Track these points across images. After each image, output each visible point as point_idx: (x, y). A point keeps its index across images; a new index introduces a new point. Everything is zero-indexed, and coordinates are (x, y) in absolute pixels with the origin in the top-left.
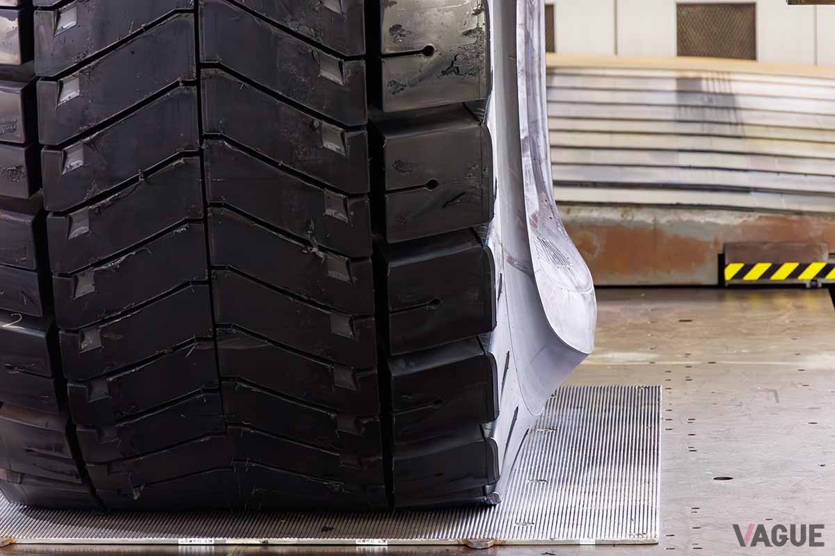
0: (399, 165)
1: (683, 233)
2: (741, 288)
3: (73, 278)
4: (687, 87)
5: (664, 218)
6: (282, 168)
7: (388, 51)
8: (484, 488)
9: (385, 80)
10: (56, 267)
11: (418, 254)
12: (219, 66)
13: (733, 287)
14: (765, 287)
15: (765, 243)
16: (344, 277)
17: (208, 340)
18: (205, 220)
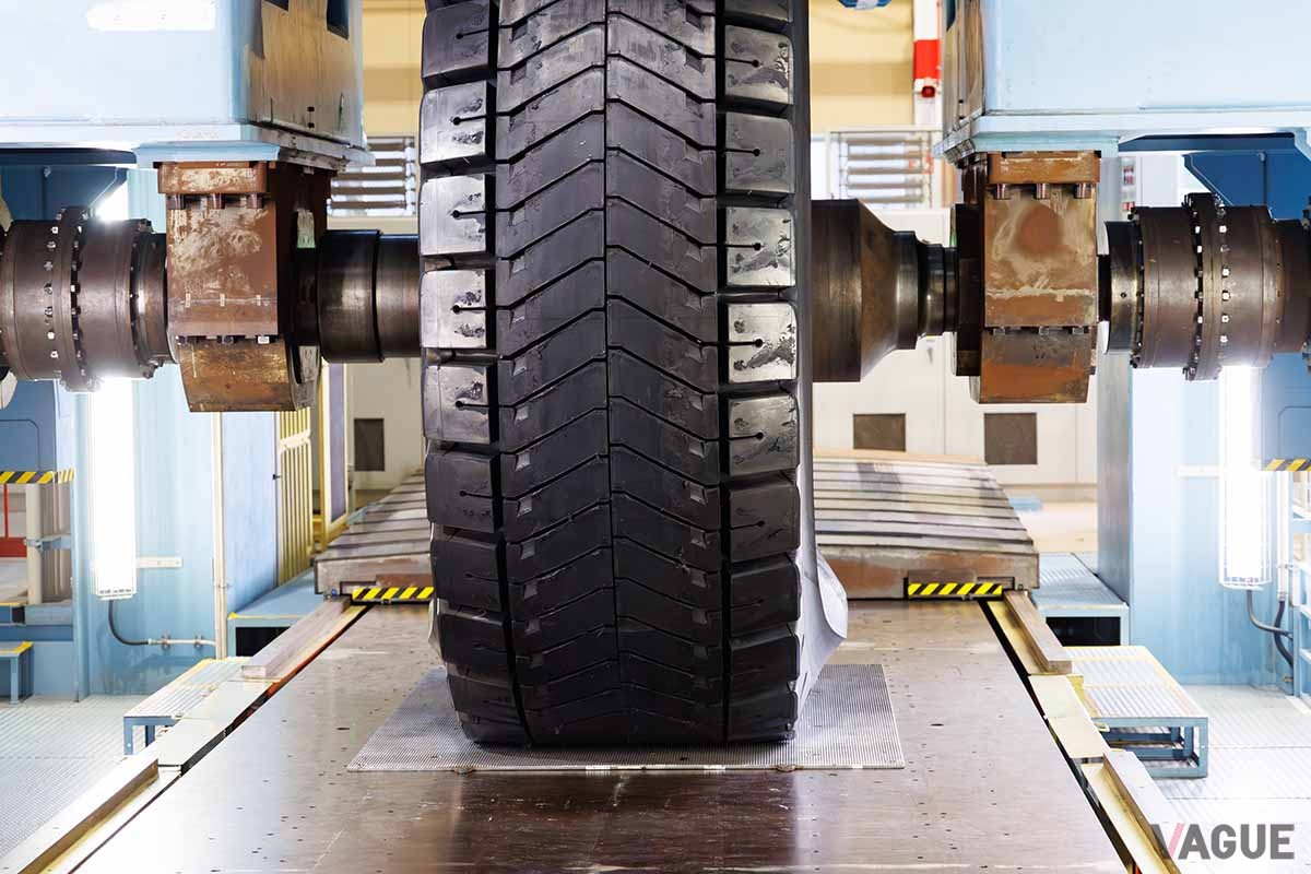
0: (740, 510)
1: (881, 564)
2: (918, 600)
3: (522, 586)
4: (865, 469)
5: (868, 554)
6: (663, 512)
7: (734, 436)
8: (787, 727)
9: (731, 455)
10: (511, 578)
11: (751, 570)
12: (622, 445)
13: (913, 599)
14: (935, 599)
15: (935, 570)
16: (702, 584)
17: (611, 626)
18: (612, 547)
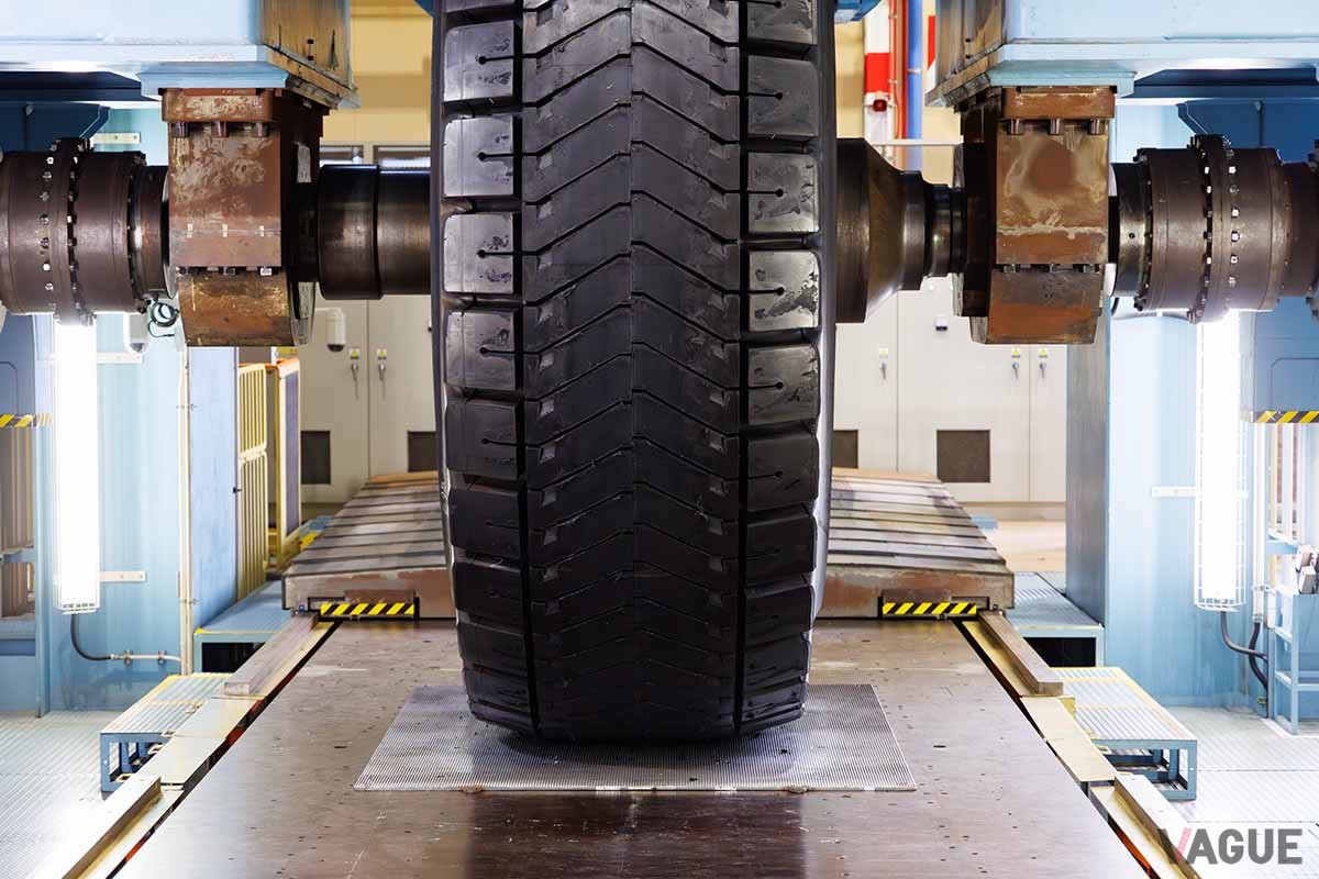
0: (757, 461)
1: (855, 583)
3: (541, 532)
7: (753, 385)
10: (532, 525)
11: (769, 519)
13: (888, 619)
14: (909, 619)
15: (909, 590)
16: (719, 532)
